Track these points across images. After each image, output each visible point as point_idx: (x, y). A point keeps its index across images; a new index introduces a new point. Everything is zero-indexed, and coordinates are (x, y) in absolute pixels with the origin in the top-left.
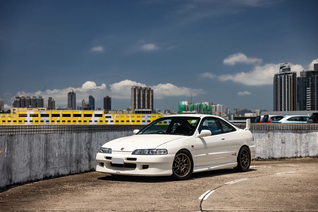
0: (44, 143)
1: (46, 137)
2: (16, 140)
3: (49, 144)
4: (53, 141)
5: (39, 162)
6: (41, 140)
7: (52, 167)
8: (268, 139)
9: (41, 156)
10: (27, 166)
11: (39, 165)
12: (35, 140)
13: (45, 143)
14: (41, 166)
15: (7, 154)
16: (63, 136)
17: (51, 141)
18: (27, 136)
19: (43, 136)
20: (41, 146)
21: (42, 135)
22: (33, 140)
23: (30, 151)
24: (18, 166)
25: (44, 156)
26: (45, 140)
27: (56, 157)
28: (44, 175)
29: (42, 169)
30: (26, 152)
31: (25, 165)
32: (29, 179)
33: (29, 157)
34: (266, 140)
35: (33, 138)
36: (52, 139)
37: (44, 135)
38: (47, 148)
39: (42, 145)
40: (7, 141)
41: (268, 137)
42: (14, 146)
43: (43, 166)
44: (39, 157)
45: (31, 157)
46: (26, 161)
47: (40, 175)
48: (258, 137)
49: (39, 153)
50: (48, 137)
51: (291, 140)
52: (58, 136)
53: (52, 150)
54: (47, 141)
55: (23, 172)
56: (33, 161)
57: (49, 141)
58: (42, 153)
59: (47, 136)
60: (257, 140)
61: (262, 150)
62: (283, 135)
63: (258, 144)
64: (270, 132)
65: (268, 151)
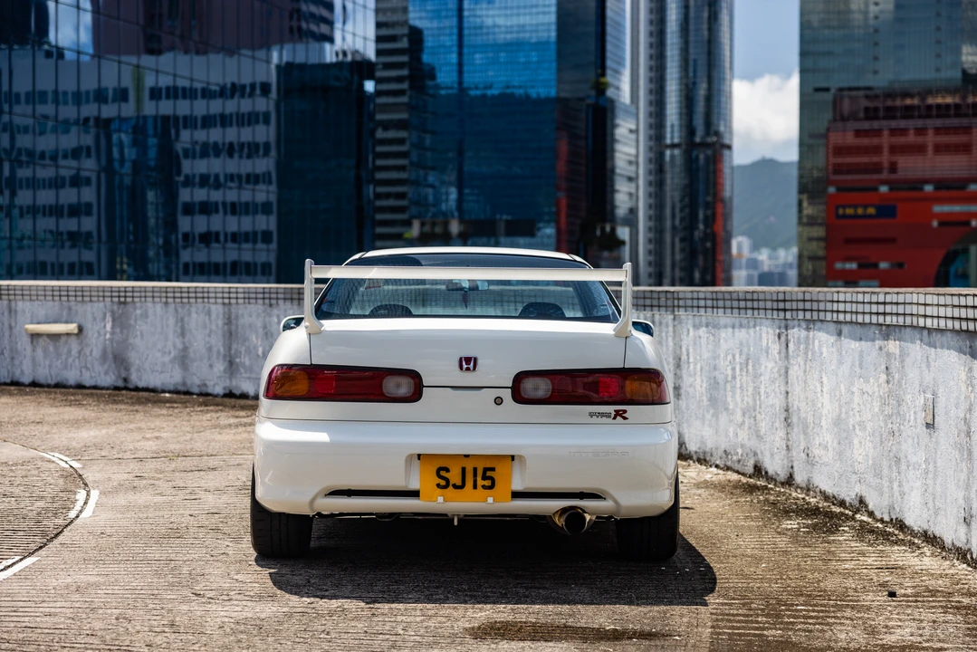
0: (220, 323)
1: (226, 310)
2: (138, 312)
3: (237, 326)
4: (245, 320)
5: (209, 359)
6: (213, 316)
7: (248, 375)
8: (886, 388)
9: (215, 350)
10: (172, 361)
11: (211, 366)
12: (194, 315)
13: (225, 324)
14: (216, 370)
15: (113, 333)
16: (275, 311)
17: (241, 321)
18: (172, 307)
19: (217, 310)
20: (214, 328)
21: (213, 308)
22: (190, 314)
23: (183, 334)
24: (147, 359)
25: (222, 349)
26: (224, 316)
27: (258, 356)
28: (225, 388)
29: (218, 374)
30: (171, 335)
31: (167, 359)
32: (181, 388)
33: (180, 346)
34: (881, 393)
35: (189, 310)
36: (243, 315)
37: (220, 308)
38: (231, 334)
39: (217, 326)
40: (113, 313)
41: (885, 377)
42: (132, 322)
43: (222, 368)
44: (210, 349)
45: (185, 349)
46: (170, 353)
47: (214, 386)
48: (857, 369)
49: (208, 342)
50: (233, 311)
51: (953, 412)
52: (260, 311)
53: (246, 339)
54: (229, 321)
55: (162, 372)
56: (192, 355)
57: (237, 318)
58: (218, 343)
59: (229, 310)
60: (855, 389)
61: (870, 456)
62: (928, 366)
63: (857, 414)
64: (893, 346)
65: (885, 471)
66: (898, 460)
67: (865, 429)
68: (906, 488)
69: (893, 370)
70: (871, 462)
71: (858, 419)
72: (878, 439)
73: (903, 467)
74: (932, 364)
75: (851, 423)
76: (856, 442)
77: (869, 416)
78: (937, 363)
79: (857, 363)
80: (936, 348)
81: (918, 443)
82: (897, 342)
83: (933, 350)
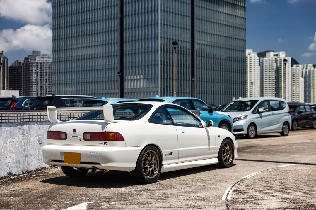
8: (22, 138)
34: (20, 140)
41: (22, 136)
48: (9, 136)
60: (8, 142)
61: (14, 159)
62: (40, 130)
63: (9, 149)
64: (25, 127)
65: (21, 161)
66: (27, 156)
67: (12, 152)
68: (30, 161)
69: (25, 133)
70: (14, 160)
71: (9, 150)
72: (18, 153)
73: (29, 157)
74: (41, 129)
75: (6, 152)
76: (8, 157)
77: (14, 148)
78: (43, 129)
79: (9, 134)
80: (42, 125)
81: (35, 149)
82: (27, 126)
83: (41, 126)
